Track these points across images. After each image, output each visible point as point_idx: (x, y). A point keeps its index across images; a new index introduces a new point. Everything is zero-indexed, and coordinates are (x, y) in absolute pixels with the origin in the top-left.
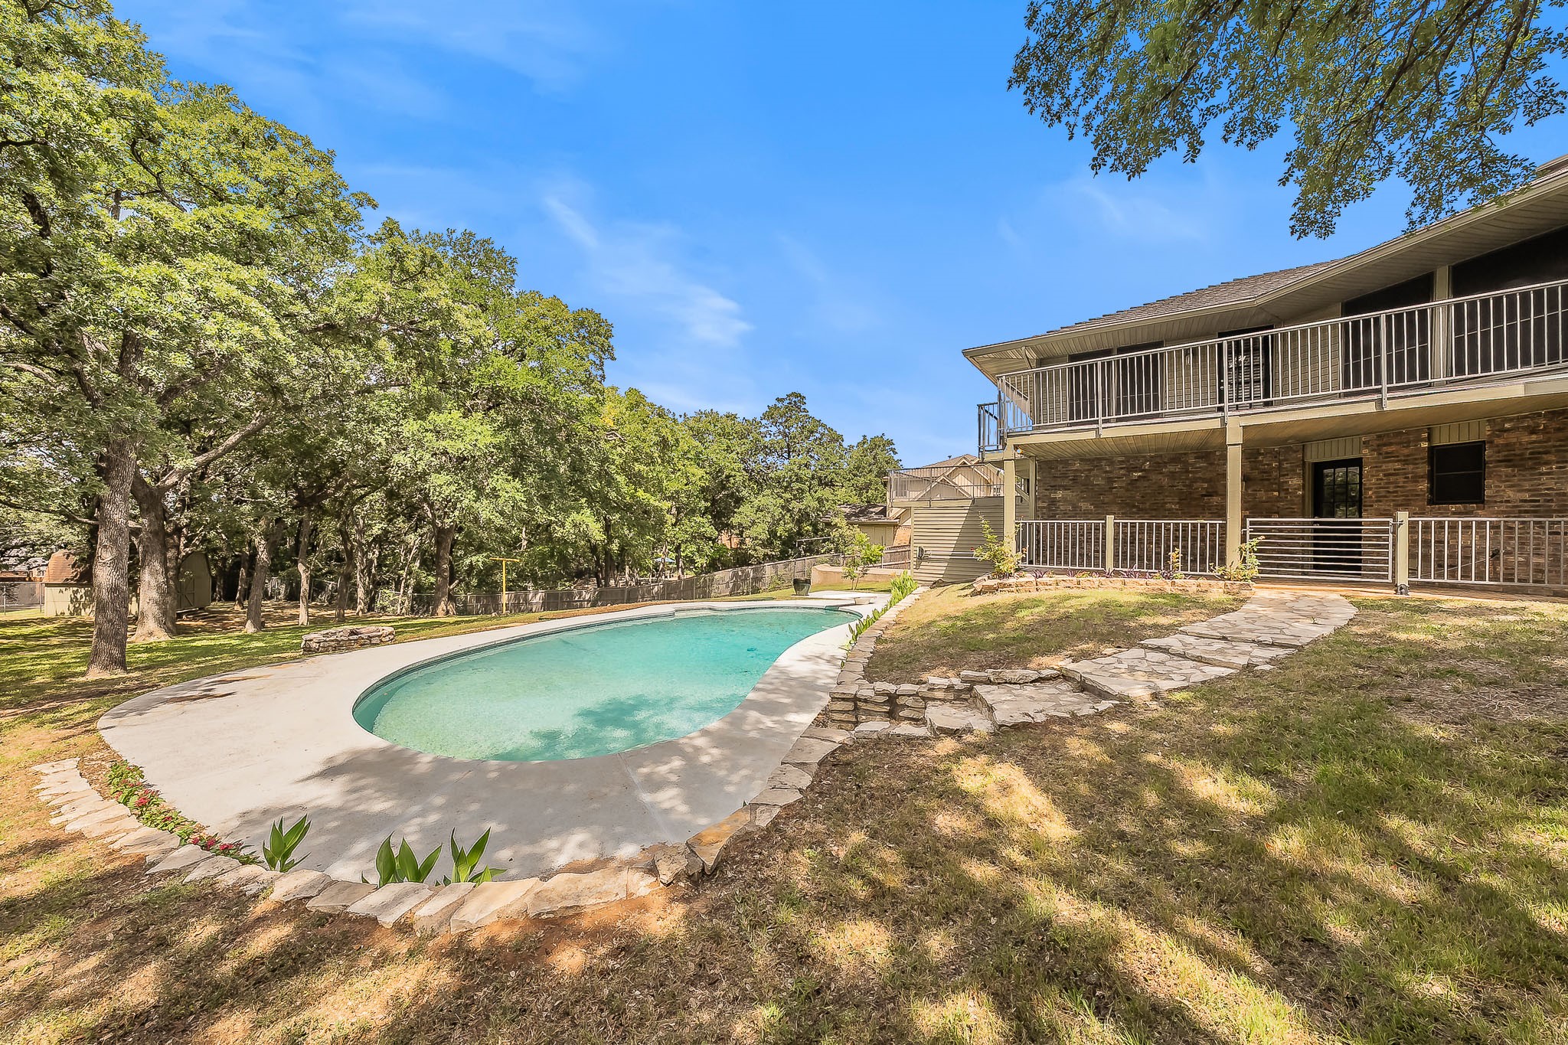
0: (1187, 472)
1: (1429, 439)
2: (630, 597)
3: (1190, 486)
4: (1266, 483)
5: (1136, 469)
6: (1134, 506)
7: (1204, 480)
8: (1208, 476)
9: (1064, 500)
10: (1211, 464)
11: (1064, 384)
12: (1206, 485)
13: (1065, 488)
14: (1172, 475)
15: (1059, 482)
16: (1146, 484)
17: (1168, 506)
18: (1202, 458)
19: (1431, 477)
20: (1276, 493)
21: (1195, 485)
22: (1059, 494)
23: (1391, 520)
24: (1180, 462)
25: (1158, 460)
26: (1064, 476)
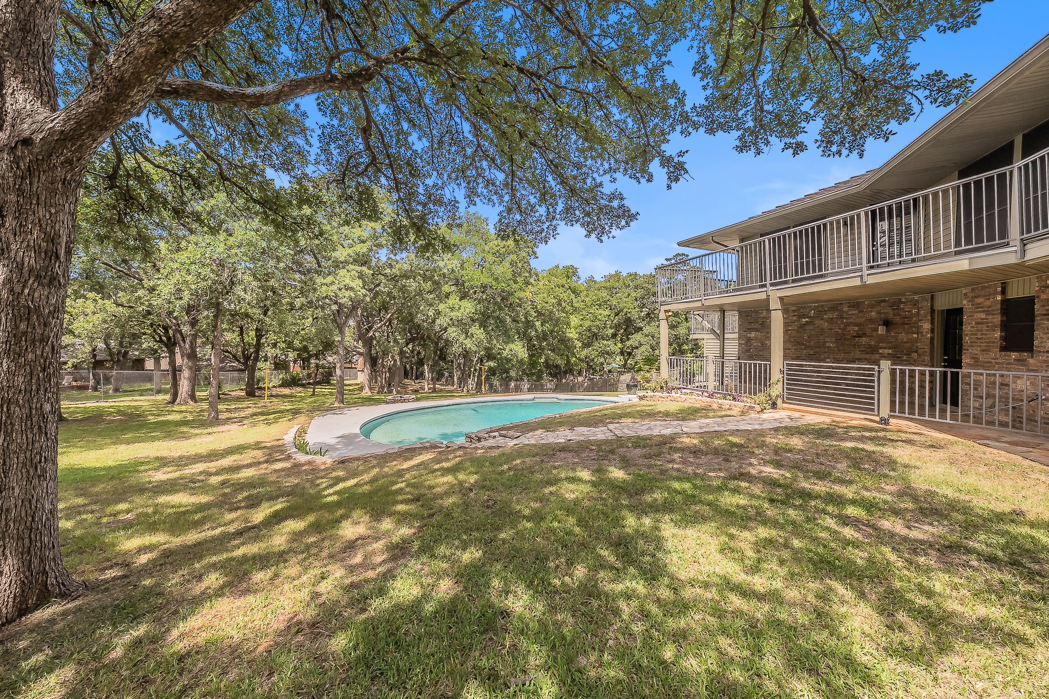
0: (842, 318)
1: (1003, 292)
2: (572, 389)
3: (844, 329)
4: (906, 326)
5: (804, 316)
6: (803, 344)
7: (856, 325)
8: (858, 321)
9: (756, 338)
10: (861, 312)
11: (756, 255)
12: (856, 328)
13: (756, 330)
14: (831, 320)
15: (752, 326)
16: (811, 327)
17: (828, 344)
18: (854, 306)
19: (1004, 326)
20: (915, 336)
21: (849, 328)
22: (753, 335)
23: (876, 368)
24: (837, 310)
25: (820, 309)
26: (756, 321)
